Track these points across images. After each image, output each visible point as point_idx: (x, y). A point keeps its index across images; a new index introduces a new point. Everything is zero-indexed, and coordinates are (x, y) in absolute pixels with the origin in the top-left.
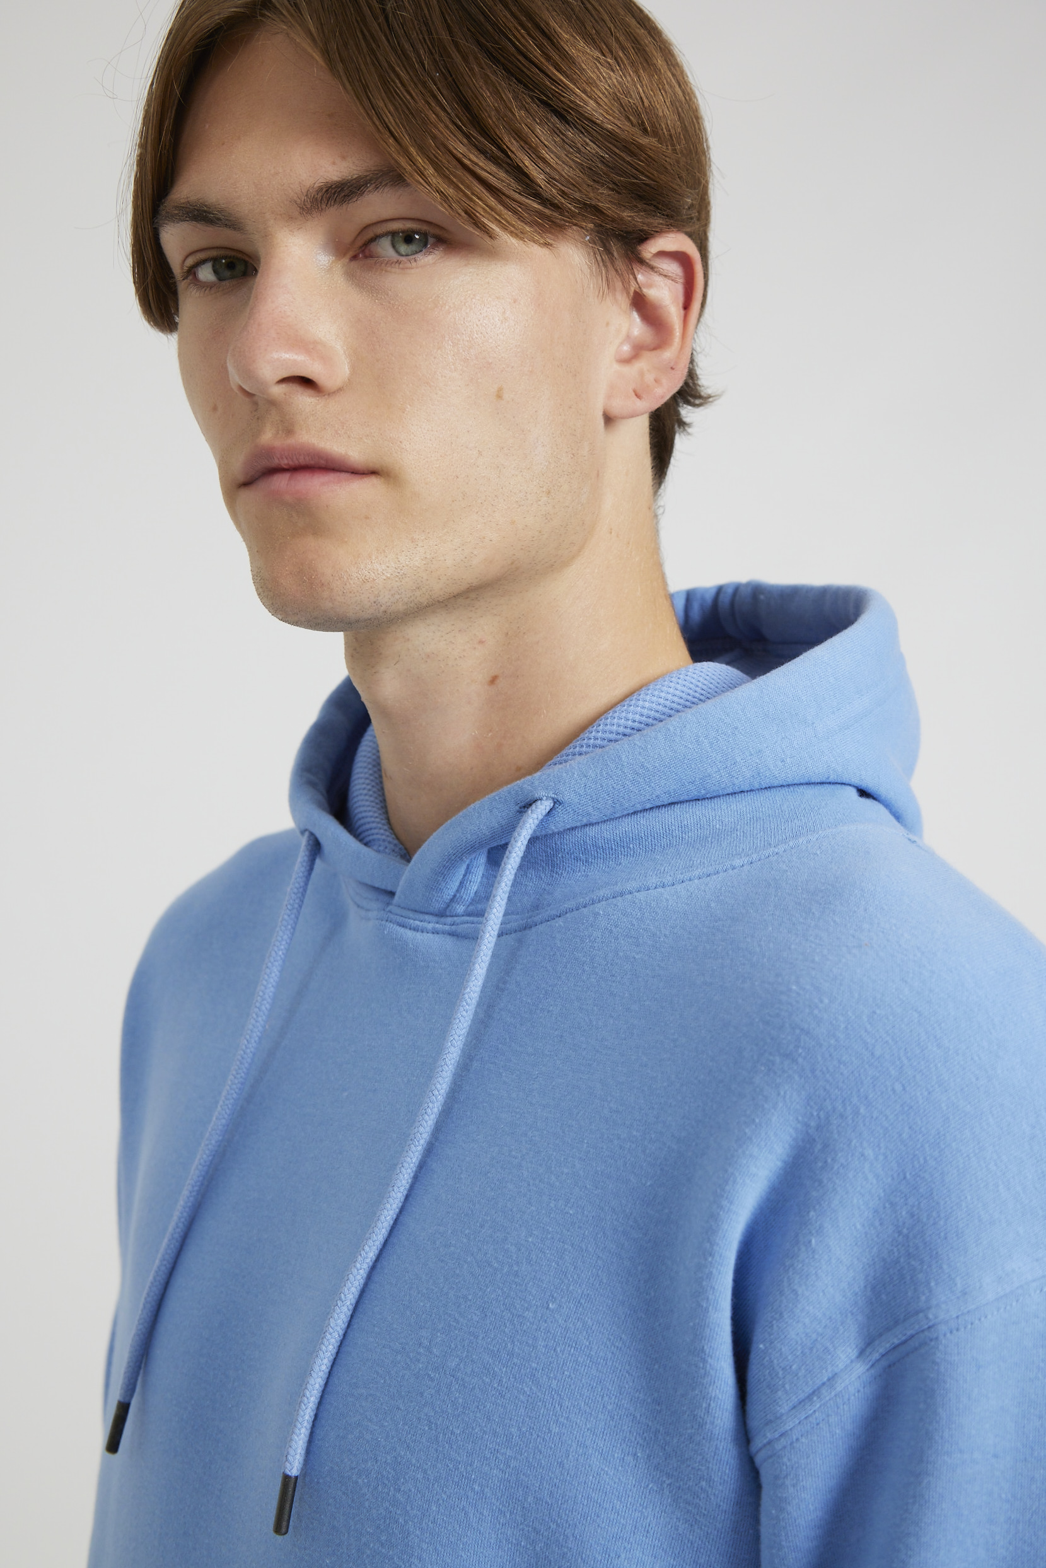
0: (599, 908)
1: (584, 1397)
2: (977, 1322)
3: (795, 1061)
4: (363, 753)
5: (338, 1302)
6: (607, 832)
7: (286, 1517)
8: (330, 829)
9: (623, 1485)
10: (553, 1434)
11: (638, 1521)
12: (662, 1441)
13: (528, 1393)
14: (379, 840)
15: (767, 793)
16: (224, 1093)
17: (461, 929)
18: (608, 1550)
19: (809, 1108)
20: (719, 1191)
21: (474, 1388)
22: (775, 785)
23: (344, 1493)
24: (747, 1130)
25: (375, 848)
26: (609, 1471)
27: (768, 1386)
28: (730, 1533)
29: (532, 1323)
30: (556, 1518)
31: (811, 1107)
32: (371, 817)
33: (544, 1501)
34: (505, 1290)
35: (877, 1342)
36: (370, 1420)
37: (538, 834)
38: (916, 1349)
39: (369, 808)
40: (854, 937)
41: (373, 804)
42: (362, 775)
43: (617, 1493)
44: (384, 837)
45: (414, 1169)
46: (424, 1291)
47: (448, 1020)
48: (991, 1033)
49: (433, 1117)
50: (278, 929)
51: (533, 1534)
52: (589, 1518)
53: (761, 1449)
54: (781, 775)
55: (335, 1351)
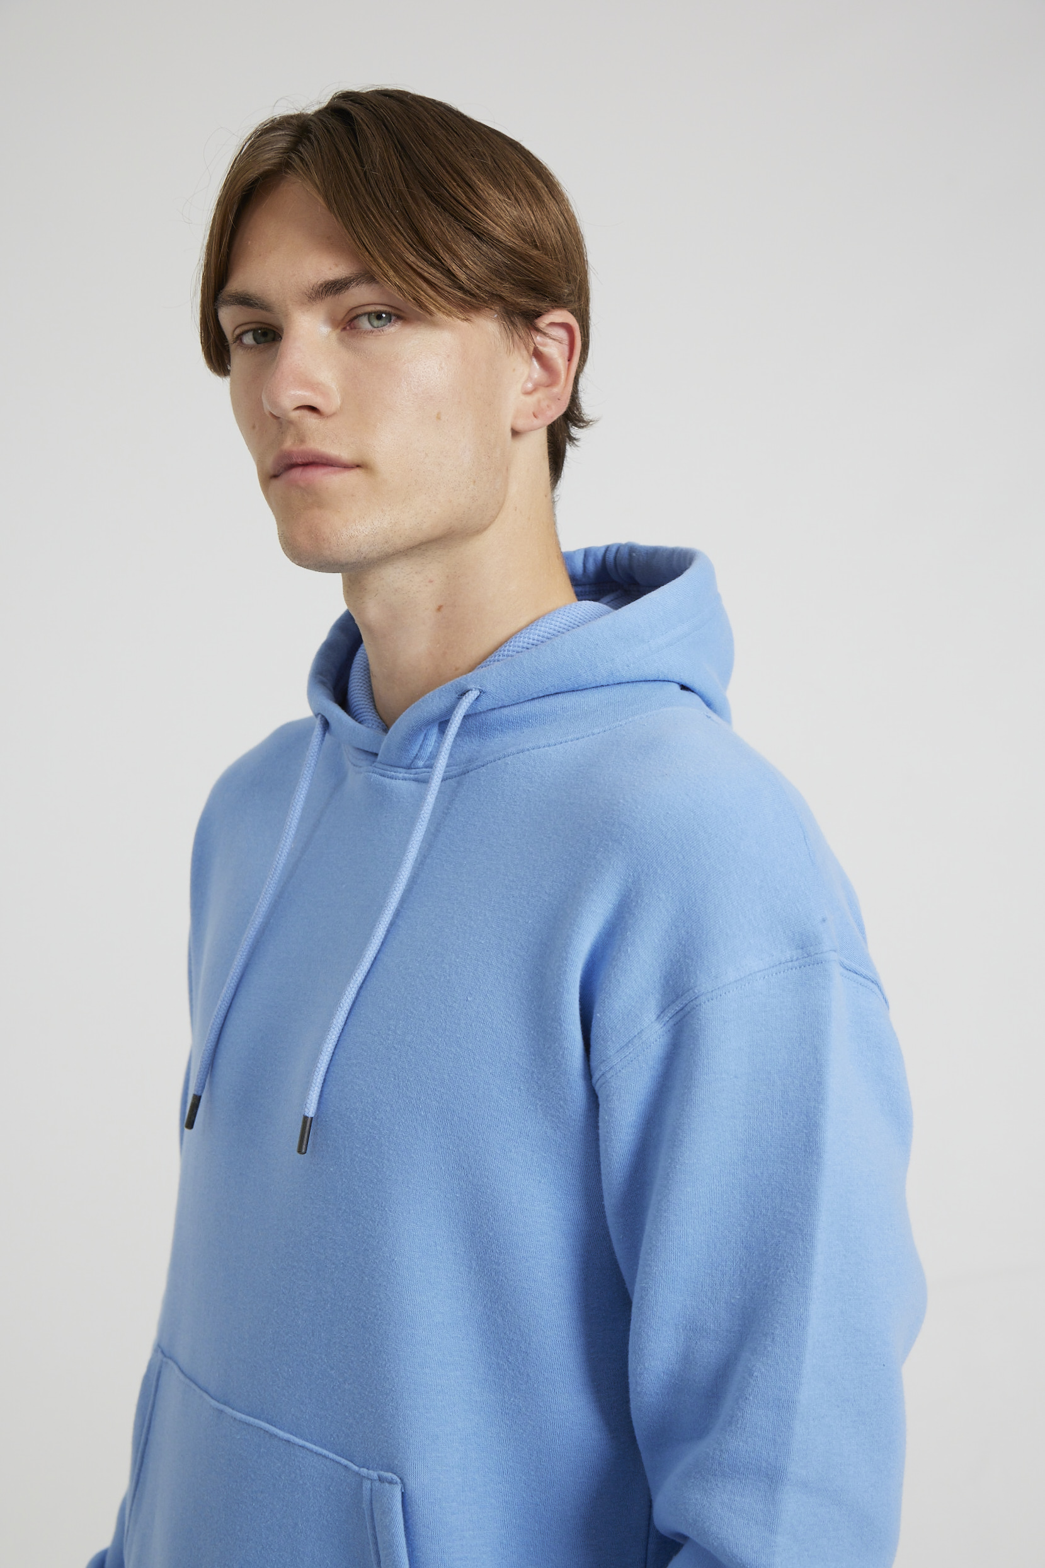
0: (508, 760)
3: (620, 844)
4: (357, 662)
6: (515, 711)
7: (305, 1142)
8: (335, 712)
14: (368, 719)
15: (619, 687)
17: (420, 776)
19: (628, 871)
20: (572, 921)
21: (422, 1052)
22: (624, 681)
23: (342, 1125)
24: (591, 885)
25: (365, 724)
27: (603, 1040)
28: (578, 1134)
29: (457, 1010)
30: (472, 1130)
32: (363, 704)
34: (442, 991)
35: (667, 1010)
36: (358, 1078)
37: (470, 713)
38: (689, 1012)
39: (362, 699)
40: (660, 771)
41: (365, 696)
42: (356, 678)
44: (371, 718)
47: (410, 833)
48: (738, 825)
49: (399, 892)
50: (300, 780)
53: (598, 1079)
54: (626, 675)
55: (337, 1039)
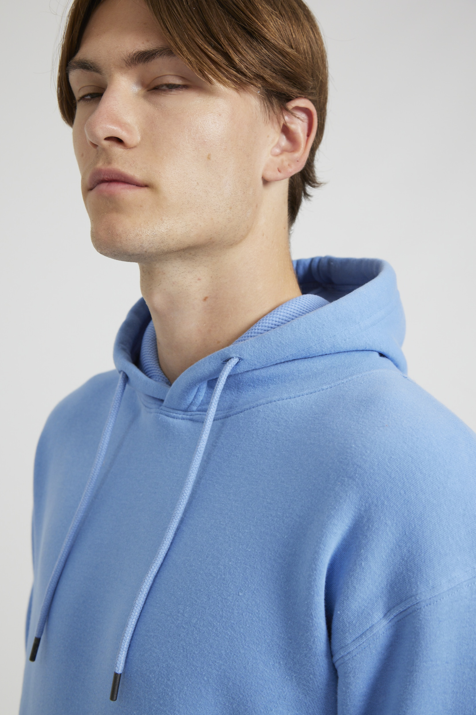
0: (260, 408)
1: (256, 636)
2: (439, 600)
3: (354, 480)
4: (148, 335)
5: (140, 592)
6: (263, 373)
7: (116, 692)
8: (133, 370)
9: (274, 677)
10: (241, 653)
11: (281, 693)
12: (292, 657)
13: (230, 635)
14: (156, 375)
15: (338, 355)
16: (84, 493)
17: (194, 418)
18: (267, 707)
19: (361, 502)
20: (319, 540)
21: (204, 632)
22: (342, 351)
23: (143, 681)
24: (332, 512)
25: (154, 379)
26: (267, 671)
27: (342, 631)
28: (323, 698)
29: (231, 602)
30: (243, 693)
31: (362, 501)
32: (152, 365)
33: (237, 684)
34: (219, 586)
35: (392, 610)
36: (155, 648)
37: (232, 374)
38: (411, 613)
39: (150, 361)
40: (380, 422)
41: (152, 358)
42: (147, 345)
43: (271, 681)
44: (158, 374)
45: (175, 530)
46: (181, 587)
47: (190, 460)
48: (445, 467)
51: (232, 700)
52: (258, 692)
53: (338, 660)
54: (345, 347)
55: (138, 615)
